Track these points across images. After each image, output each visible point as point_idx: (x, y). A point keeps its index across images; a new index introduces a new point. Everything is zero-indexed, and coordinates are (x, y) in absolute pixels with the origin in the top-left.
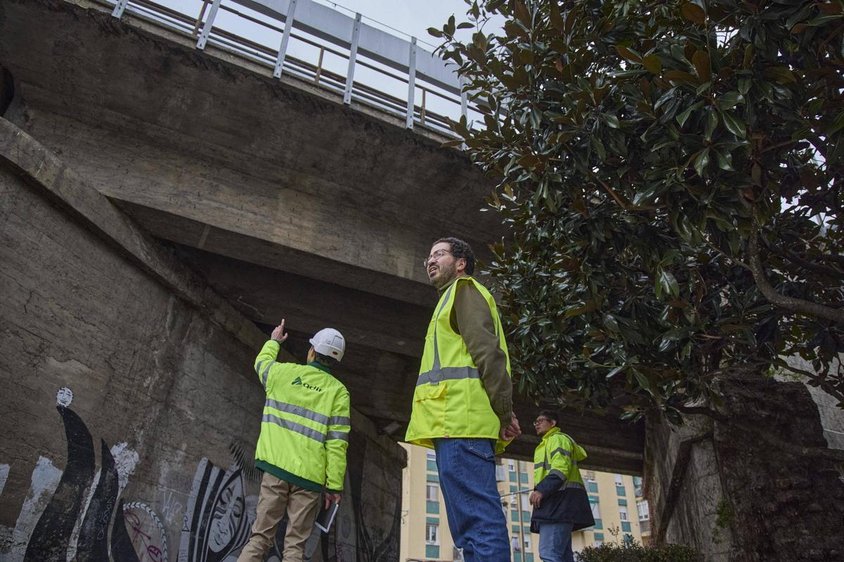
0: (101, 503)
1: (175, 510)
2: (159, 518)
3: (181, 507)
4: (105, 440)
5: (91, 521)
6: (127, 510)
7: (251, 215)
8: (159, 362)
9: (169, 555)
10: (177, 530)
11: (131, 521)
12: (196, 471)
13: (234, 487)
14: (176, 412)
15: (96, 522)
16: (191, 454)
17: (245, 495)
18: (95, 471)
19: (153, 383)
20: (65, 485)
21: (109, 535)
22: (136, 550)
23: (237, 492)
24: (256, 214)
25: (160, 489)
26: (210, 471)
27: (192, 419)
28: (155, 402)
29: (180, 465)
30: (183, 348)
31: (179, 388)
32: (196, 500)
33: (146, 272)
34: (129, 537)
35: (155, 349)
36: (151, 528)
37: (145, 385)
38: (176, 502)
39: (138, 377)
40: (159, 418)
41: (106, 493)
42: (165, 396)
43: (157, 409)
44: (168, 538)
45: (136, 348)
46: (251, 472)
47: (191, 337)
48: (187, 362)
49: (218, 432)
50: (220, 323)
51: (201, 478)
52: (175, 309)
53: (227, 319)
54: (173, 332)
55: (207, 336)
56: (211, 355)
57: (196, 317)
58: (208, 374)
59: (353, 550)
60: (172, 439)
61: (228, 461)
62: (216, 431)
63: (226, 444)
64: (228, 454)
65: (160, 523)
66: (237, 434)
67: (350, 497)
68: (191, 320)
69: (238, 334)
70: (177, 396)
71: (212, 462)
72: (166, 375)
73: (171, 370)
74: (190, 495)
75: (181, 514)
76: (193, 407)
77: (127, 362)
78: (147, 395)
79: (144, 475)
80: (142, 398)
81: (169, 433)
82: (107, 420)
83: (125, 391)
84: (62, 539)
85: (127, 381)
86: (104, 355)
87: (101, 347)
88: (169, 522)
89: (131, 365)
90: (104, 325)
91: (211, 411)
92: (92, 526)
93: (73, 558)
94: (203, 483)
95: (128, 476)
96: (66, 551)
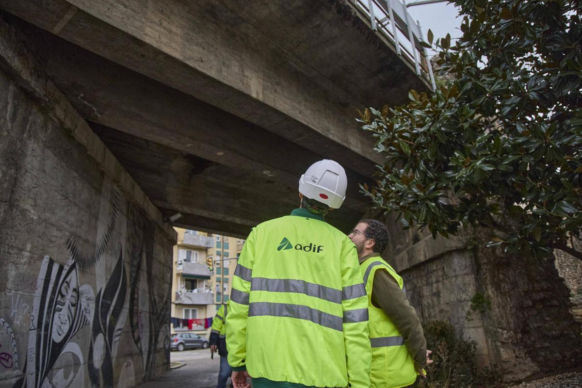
1: (23, 312)
2: (8, 323)
3: (28, 307)
7: (121, 7)
9: (19, 358)
10: (25, 331)
12: (39, 270)
13: (70, 280)
14: (20, 212)
16: (35, 254)
17: (79, 285)
23: (73, 285)
24: (126, 7)
25: (8, 294)
26: (52, 268)
27: (35, 218)
29: (26, 267)
30: (25, 142)
31: (22, 186)
32: (40, 297)
38: (23, 304)
42: (9, 195)
44: (18, 341)
46: (84, 263)
47: (32, 133)
48: (29, 159)
49: (57, 230)
50: (59, 120)
51: (45, 276)
52: (15, 97)
53: (66, 116)
54: (14, 124)
55: (46, 131)
56: (49, 151)
57: (35, 110)
58: (47, 172)
59: (147, 315)
60: (18, 240)
61: (65, 255)
62: (55, 228)
63: (63, 241)
64: (65, 249)
65: (9, 328)
66: (72, 229)
67: (145, 274)
68: (30, 113)
69: (74, 132)
70: (21, 195)
71: (53, 259)
72: (9, 172)
73: (15, 167)
74: (36, 295)
75: (28, 314)
76: (36, 205)
81: (14, 235)
88: (17, 325)
91: (51, 209)
94: (46, 280)
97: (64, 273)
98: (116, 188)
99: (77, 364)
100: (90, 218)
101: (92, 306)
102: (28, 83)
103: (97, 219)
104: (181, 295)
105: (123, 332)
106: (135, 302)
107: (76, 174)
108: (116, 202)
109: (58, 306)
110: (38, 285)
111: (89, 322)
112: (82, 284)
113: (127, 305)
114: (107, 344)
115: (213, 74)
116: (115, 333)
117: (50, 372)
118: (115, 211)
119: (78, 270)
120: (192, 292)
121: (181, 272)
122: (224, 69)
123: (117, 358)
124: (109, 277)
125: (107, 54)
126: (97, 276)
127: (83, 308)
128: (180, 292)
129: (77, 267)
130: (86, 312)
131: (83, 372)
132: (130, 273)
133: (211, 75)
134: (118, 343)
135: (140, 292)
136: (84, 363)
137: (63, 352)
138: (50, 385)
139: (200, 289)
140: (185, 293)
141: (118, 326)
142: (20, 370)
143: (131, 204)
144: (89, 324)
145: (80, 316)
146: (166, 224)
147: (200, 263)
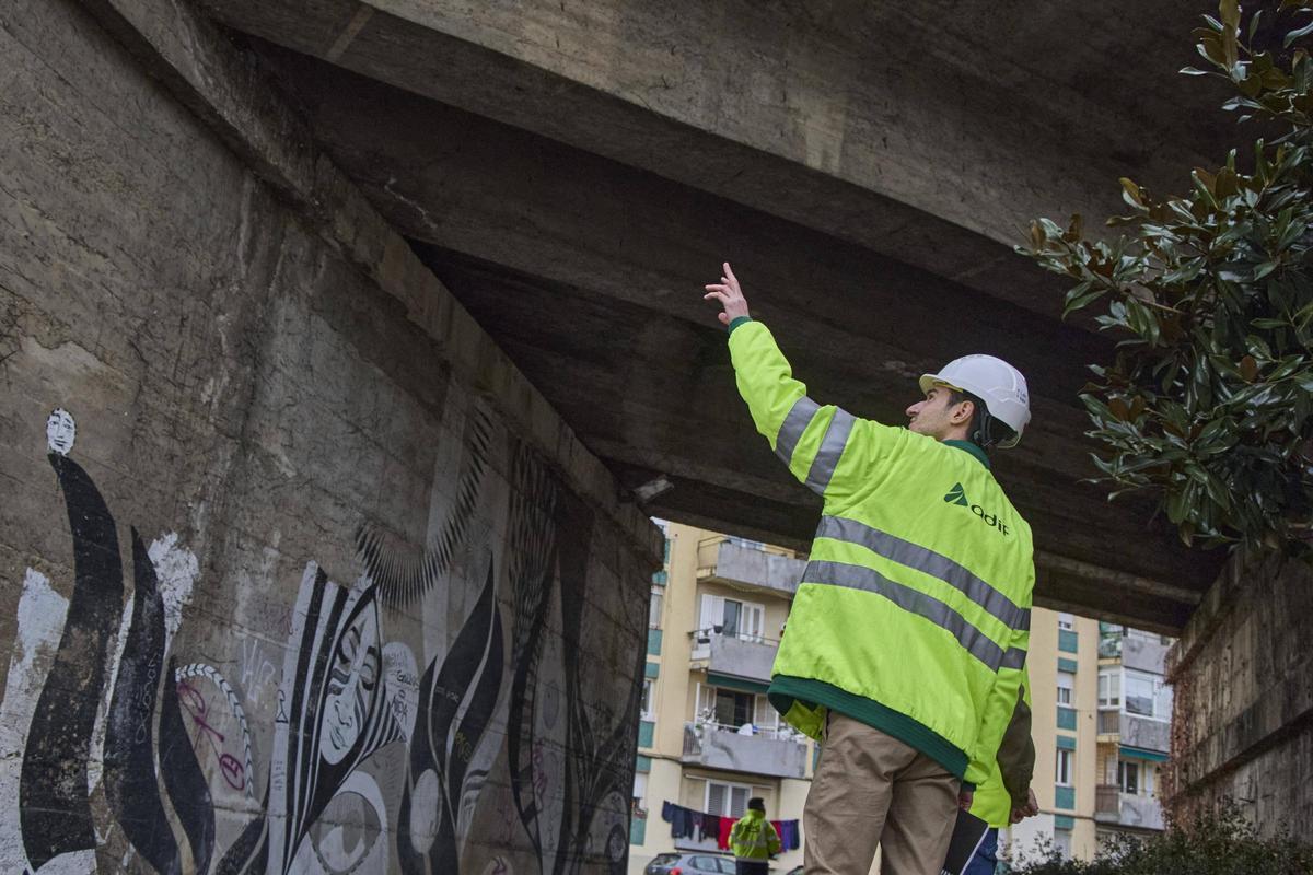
0: (138, 668)
1: (263, 679)
2: (238, 697)
3: (274, 671)
4: (138, 530)
5: (123, 705)
6: (182, 680)
8: (228, 342)
9: (255, 772)
10: (267, 720)
11: (190, 703)
12: (297, 592)
13: (362, 627)
14: (259, 459)
15: (133, 707)
16: (289, 555)
17: (381, 641)
18: (124, 596)
19: (219, 392)
20: (75, 630)
21: (155, 733)
22: (201, 765)
23: (368, 638)
25: (237, 634)
26: (323, 591)
27: (290, 474)
28: (223, 437)
29: (270, 581)
30: (273, 304)
31: (265, 402)
32: (298, 654)
34: (187, 737)
35: (219, 311)
36: (223, 719)
37: (205, 399)
38: (263, 661)
39: (190, 381)
40: (232, 476)
41: (145, 645)
42: (241, 422)
43: (226, 453)
44: (253, 737)
45: (185, 310)
46: (395, 590)
47: (285, 280)
48: (279, 341)
49: (336, 504)
50: (342, 244)
51: (307, 607)
52: (254, 208)
53: (357, 234)
54: (252, 266)
55: (315, 274)
56: (321, 321)
57: (292, 227)
58: (316, 368)
59: (561, 753)
60: (256, 521)
61: (353, 566)
62: (332, 501)
63: (350, 531)
64: (352, 552)
65: (238, 707)
66: (369, 506)
67: (559, 641)
68: (283, 235)
69: (377, 269)
70: (262, 422)
71: (326, 572)
72: (241, 372)
73: (251, 361)
74: (288, 646)
75: (272, 685)
76: (292, 446)
77: (169, 345)
78: (208, 422)
79: (210, 604)
80: (199, 430)
81: (249, 509)
82: (140, 482)
83: (169, 414)
84: (77, 743)
85: (170, 389)
86: (126, 330)
87: (120, 311)
88: (253, 703)
89: (177, 351)
90: (123, 255)
91: (324, 455)
92: (125, 717)
93: (98, 783)
94: (309, 617)
95: (180, 606)
96: (85, 768)
97: (349, 606)
98: (480, 403)
99: (372, 826)
100: (411, 479)
101: (412, 699)
102: (278, 172)
103: (429, 483)
104: (701, 737)
105: (487, 781)
106: (526, 711)
107: (379, 372)
108: (479, 438)
109: (334, 681)
110: (294, 626)
111: (404, 734)
112: (388, 640)
113: (502, 713)
114: (445, 801)
115: (696, 117)
116: (468, 780)
117: (315, 825)
118: (477, 462)
119: (379, 605)
120: (735, 731)
121: (705, 664)
122: (729, 99)
123: (471, 842)
124: (456, 634)
125: (441, 93)
126: (424, 627)
127: (389, 697)
128: (699, 727)
129: (379, 598)
130: (397, 710)
131: (386, 850)
132: (513, 629)
133: (689, 121)
134: (473, 805)
135: (541, 688)
136: (390, 830)
137: (342, 789)
138: (315, 855)
139: (760, 726)
140: (713, 734)
141: (476, 763)
142: (258, 799)
143: (523, 448)
144: (402, 740)
145: (383, 717)
146: (629, 508)
147: (766, 642)
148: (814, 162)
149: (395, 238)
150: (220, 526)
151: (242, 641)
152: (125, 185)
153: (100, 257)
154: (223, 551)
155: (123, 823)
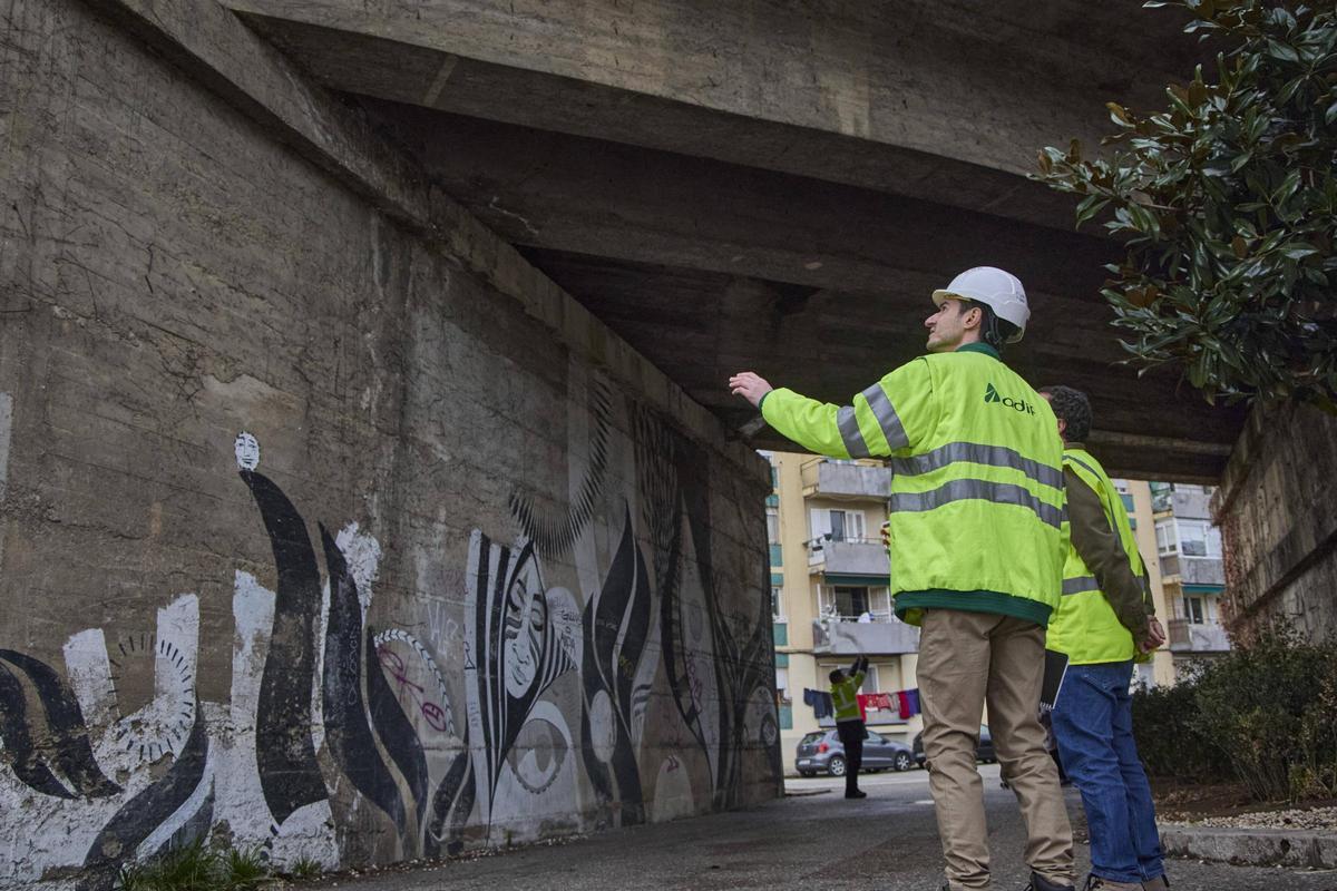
0: (341, 641)
1: (449, 634)
2: (429, 653)
3: (457, 626)
4: (324, 524)
5: (334, 674)
6: (380, 646)
8: (377, 356)
9: (454, 714)
10: (457, 669)
11: (390, 664)
12: (467, 557)
13: (526, 579)
14: (419, 450)
15: (341, 675)
16: (455, 527)
17: (544, 588)
18: (321, 583)
19: (376, 398)
20: (283, 617)
21: (364, 694)
22: (407, 714)
23: (533, 587)
25: (421, 600)
26: (488, 553)
27: (446, 458)
28: (384, 435)
29: (442, 551)
30: (410, 318)
31: (416, 401)
32: (475, 609)
33: (324, 170)
34: (392, 693)
35: (366, 330)
36: (420, 673)
37: (364, 406)
38: (447, 619)
39: (350, 393)
40: (397, 467)
41: (345, 621)
42: (398, 421)
43: (389, 447)
44: (447, 685)
45: (337, 333)
46: (549, 543)
47: (417, 296)
48: (420, 348)
49: (488, 478)
50: (461, 258)
51: (477, 568)
52: (382, 239)
53: (472, 248)
54: (388, 288)
55: (442, 287)
56: (453, 326)
57: (416, 251)
58: (455, 366)
59: (710, 661)
60: (423, 502)
61: (510, 529)
62: (484, 476)
63: (503, 499)
64: (509, 516)
65: (432, 662)
66: (517, 475)
67: (695, 566)
68: (411, 259)
69: (493, 275)
70: (416, 418)
71: (488, 535)
72: (392, 379)
73: (399, 368)
74: (466, 604)
75: (458, 639)
76: (443, 435)
77: (328, 365)
78: (370, 425)
79: (394, 578)
80: (363, 433)
81: (416, 493)
82: (320, 484)
83: (336, 423)
84: (300, 711)
85: (334, 402)
86: (289, 357)
87: (282, 342)
88: (443, 656)
89: (335, 369)
90: (277, 295)
91: (472, 439)
92: (337, 684)
93: (323, 743)
94: (480, 577)
95: (370, 584)
96: (309, 732)
97: (513, 562)
98: (598, 375)
99: (560, 745)
100: (549, 448)
101: (577, 633)
102: (398, 206)
103: (564, 449)
104: (827, 630)
105: (651, 693)
106: (675, 629)
107: (508, 361)
108: (601, 404)
109: (509, 628)
110: (468, 586)
111: (574, 663)
112: (550, 586)
113: (655, 635)
114: (618, 715)
115: (742, 106)
116: (635, 695)
117: (511, 751)
118: (602, 425)
119: (538, 558)
120: (856, 620)
121: (821, 568)
122: (768, 87)
123: (646, 747)
124: (606, 573)
125: (523, 118)
126: (579, 570)
127: (558, 634)
128: (824, 622)
129: (537, 552)
130: (566, 644)
131: (574, 763)
132: (654, 562)
133: (737, 111)
134: (642, 715)
135: (685, 608)
136: (575, 747)
137: (530, 717)
138: (515, 777)
139: (876, 613)
140: (837, 627)
141: (640, 678)
142: (459, 737)
143: (639, 409)
144: (574, 669)
145: (555, 652)
146: (736, 446)
147: (870, 542)
148: (848, 129)
149: (505, 247)
150: (393, 512)
151: (426, 605)
152: (270, 236)
153: (257, 300)
154: (398, 531)
155: (349, 775)
